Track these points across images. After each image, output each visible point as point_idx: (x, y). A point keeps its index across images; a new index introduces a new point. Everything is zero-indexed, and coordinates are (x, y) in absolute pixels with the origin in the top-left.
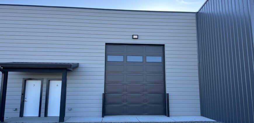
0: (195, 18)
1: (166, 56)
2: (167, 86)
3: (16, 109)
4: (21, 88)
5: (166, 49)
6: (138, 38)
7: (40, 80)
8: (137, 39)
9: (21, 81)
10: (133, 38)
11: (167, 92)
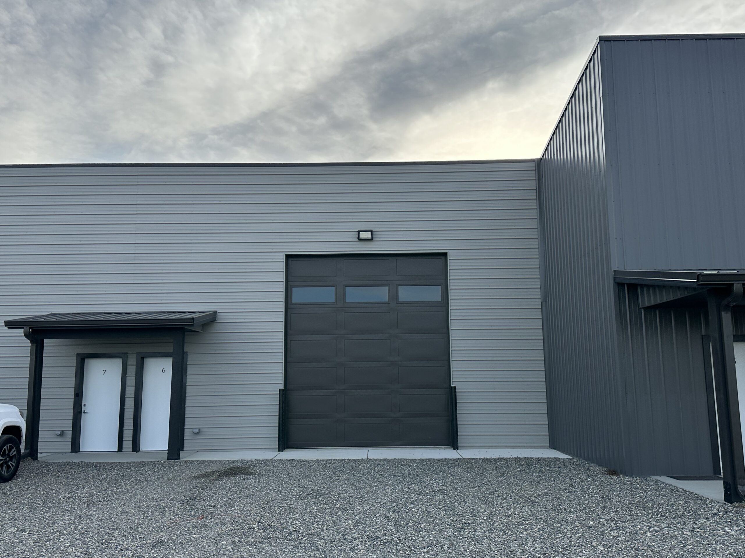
0: (532, 175)
1: (451, 284)
3: (62, 434)
4: (74, 379)
5: (452, 264)
6: (374, 240)
7: (120, 357)
8: (371, 240)
9: (73, 361)
10: (360, 240)
11: (453, 384)
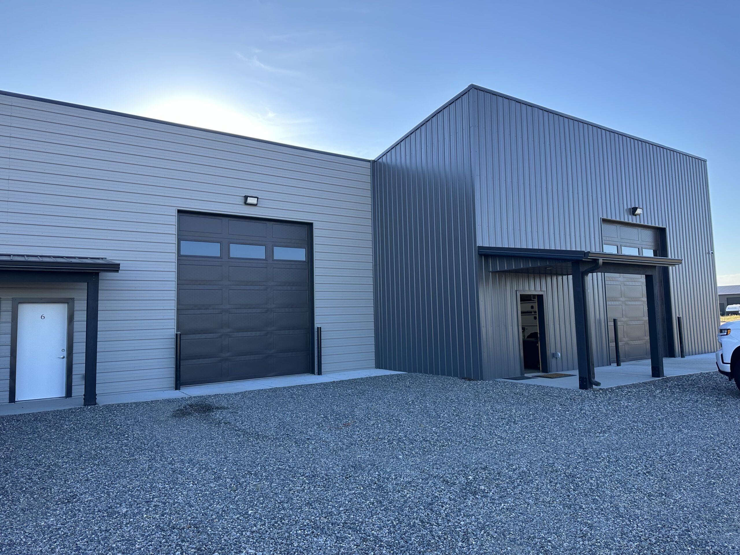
0: (368, 172)
1: (316, 248)
2: (317, 311)
5: (316, 232)
8: (256, 205)
10: (246, 203)
11: (316, 325)
